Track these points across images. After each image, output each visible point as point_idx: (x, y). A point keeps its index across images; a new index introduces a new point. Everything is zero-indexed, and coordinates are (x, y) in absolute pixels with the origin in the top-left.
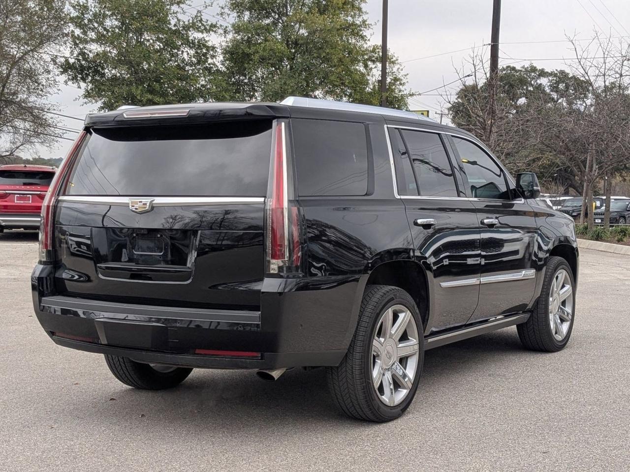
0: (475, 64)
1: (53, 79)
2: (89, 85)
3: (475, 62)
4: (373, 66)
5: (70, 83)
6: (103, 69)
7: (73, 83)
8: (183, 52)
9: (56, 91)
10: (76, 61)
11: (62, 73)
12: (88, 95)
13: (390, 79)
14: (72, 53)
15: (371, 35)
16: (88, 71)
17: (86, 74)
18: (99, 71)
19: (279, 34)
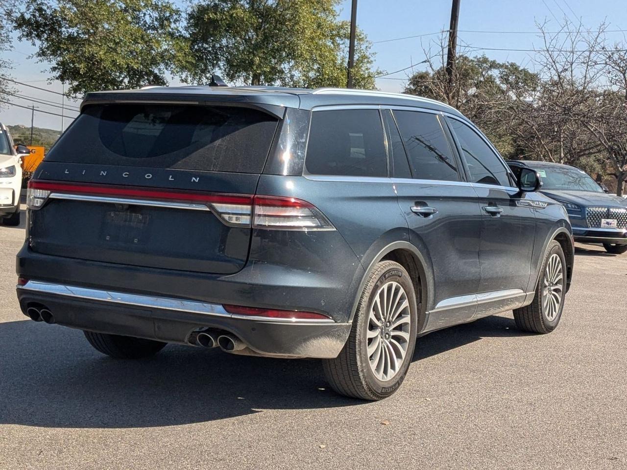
0: (443, 45)
1: (5, 35)
2: (44, 43)
3: (443, 44)
4: (341, 42)
5: (24, 39)
6: (60, 27)
7: (27, 40)
8: (145, 14)
9: (9, 48)
10: (32, 17)
11: (16, 28)
12: (42, 53)
13: (358, 56)
14: (28, 8)
15: (341, 11)
16: (44, 28)
17: (42, 31)
18: (56, 28)
19: (247, 3)
